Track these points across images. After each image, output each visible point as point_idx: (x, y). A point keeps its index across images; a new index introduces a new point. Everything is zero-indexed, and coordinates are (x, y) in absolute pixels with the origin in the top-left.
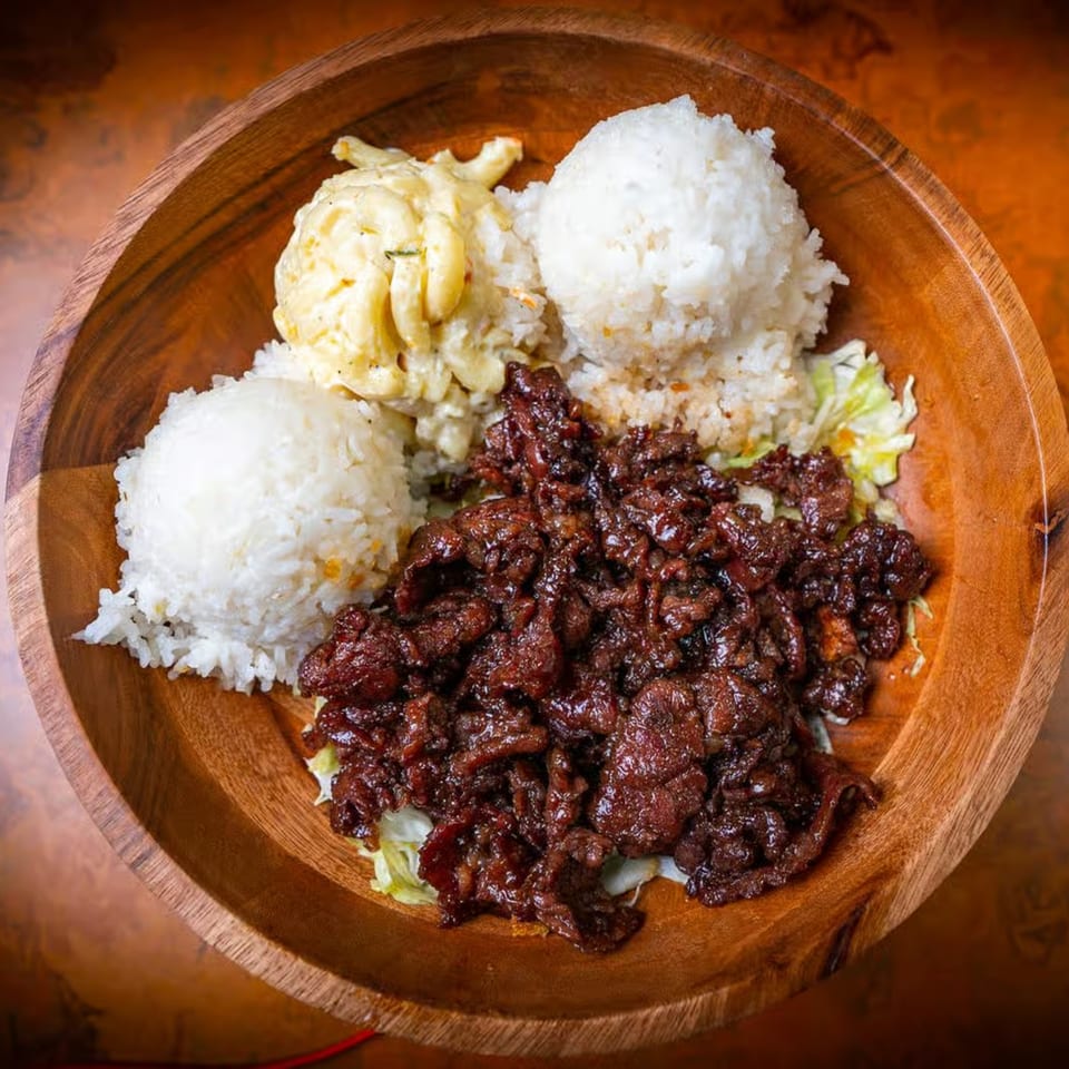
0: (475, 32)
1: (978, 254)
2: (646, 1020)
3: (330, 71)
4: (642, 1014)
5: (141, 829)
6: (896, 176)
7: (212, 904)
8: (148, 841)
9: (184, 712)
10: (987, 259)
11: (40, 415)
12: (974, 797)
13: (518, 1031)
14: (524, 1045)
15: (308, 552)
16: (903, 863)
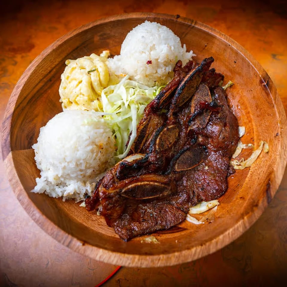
0: (91, 26)
1: (221, 35)
2: (229, 234)
3: (59, 43)
4: (227, 233)
5: (67, 235)
6: (196, 26)
7: (95, 248)
8: (70, 237)
9: (67, 209)
10: (224, 36)
11: (7, 137)
12: (281, 147)
13: (196, 251)
14: (199, 255)
15: (93, 143)
16: (273, 169)
